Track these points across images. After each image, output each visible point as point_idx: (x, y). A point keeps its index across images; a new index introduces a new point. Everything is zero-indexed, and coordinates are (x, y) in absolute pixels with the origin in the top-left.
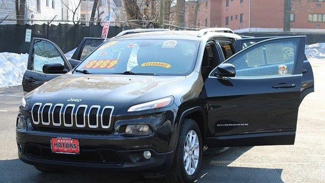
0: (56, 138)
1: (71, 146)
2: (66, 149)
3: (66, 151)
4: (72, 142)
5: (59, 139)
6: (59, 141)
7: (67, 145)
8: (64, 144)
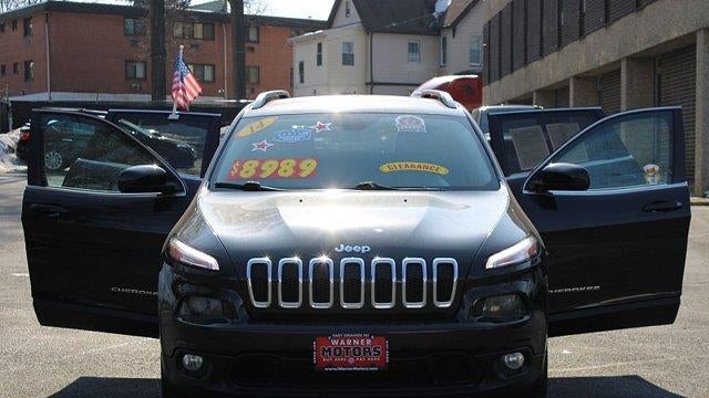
0: (327, 336)
1: (367, 350)
2: (351, 361)
3: (353, 364)
4: (369, 342)
5: (336, 338)
6: (335, 342)
7: (356, 351)
8: (347, 349)
